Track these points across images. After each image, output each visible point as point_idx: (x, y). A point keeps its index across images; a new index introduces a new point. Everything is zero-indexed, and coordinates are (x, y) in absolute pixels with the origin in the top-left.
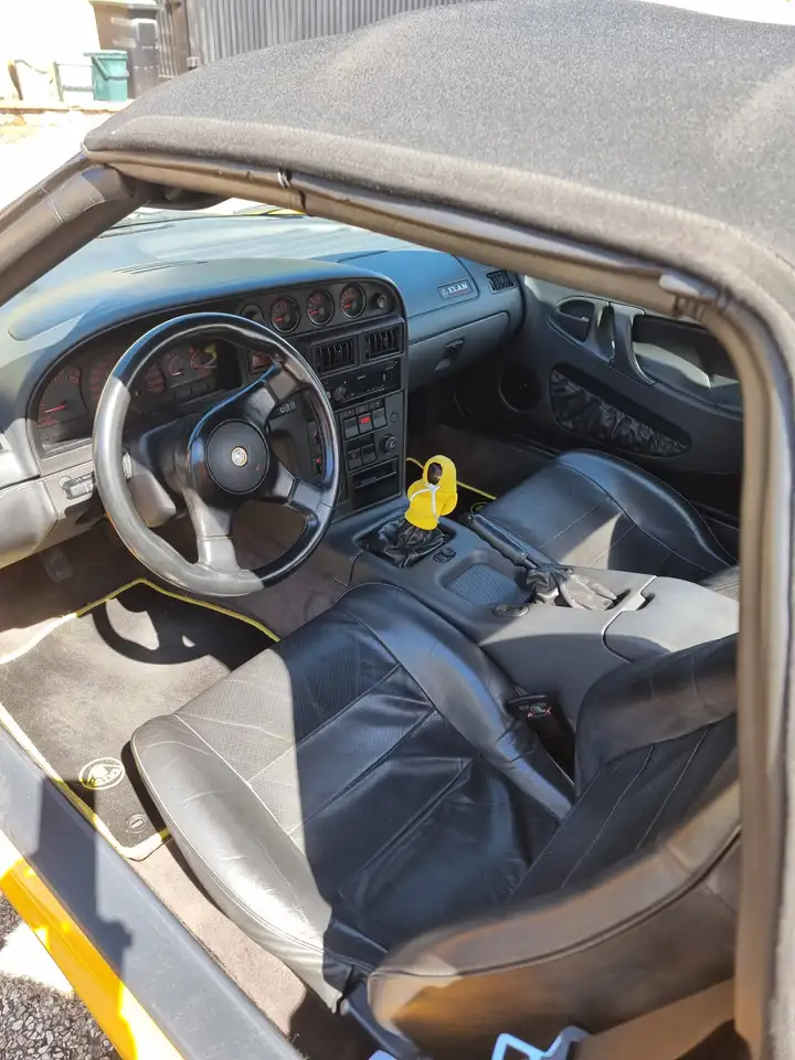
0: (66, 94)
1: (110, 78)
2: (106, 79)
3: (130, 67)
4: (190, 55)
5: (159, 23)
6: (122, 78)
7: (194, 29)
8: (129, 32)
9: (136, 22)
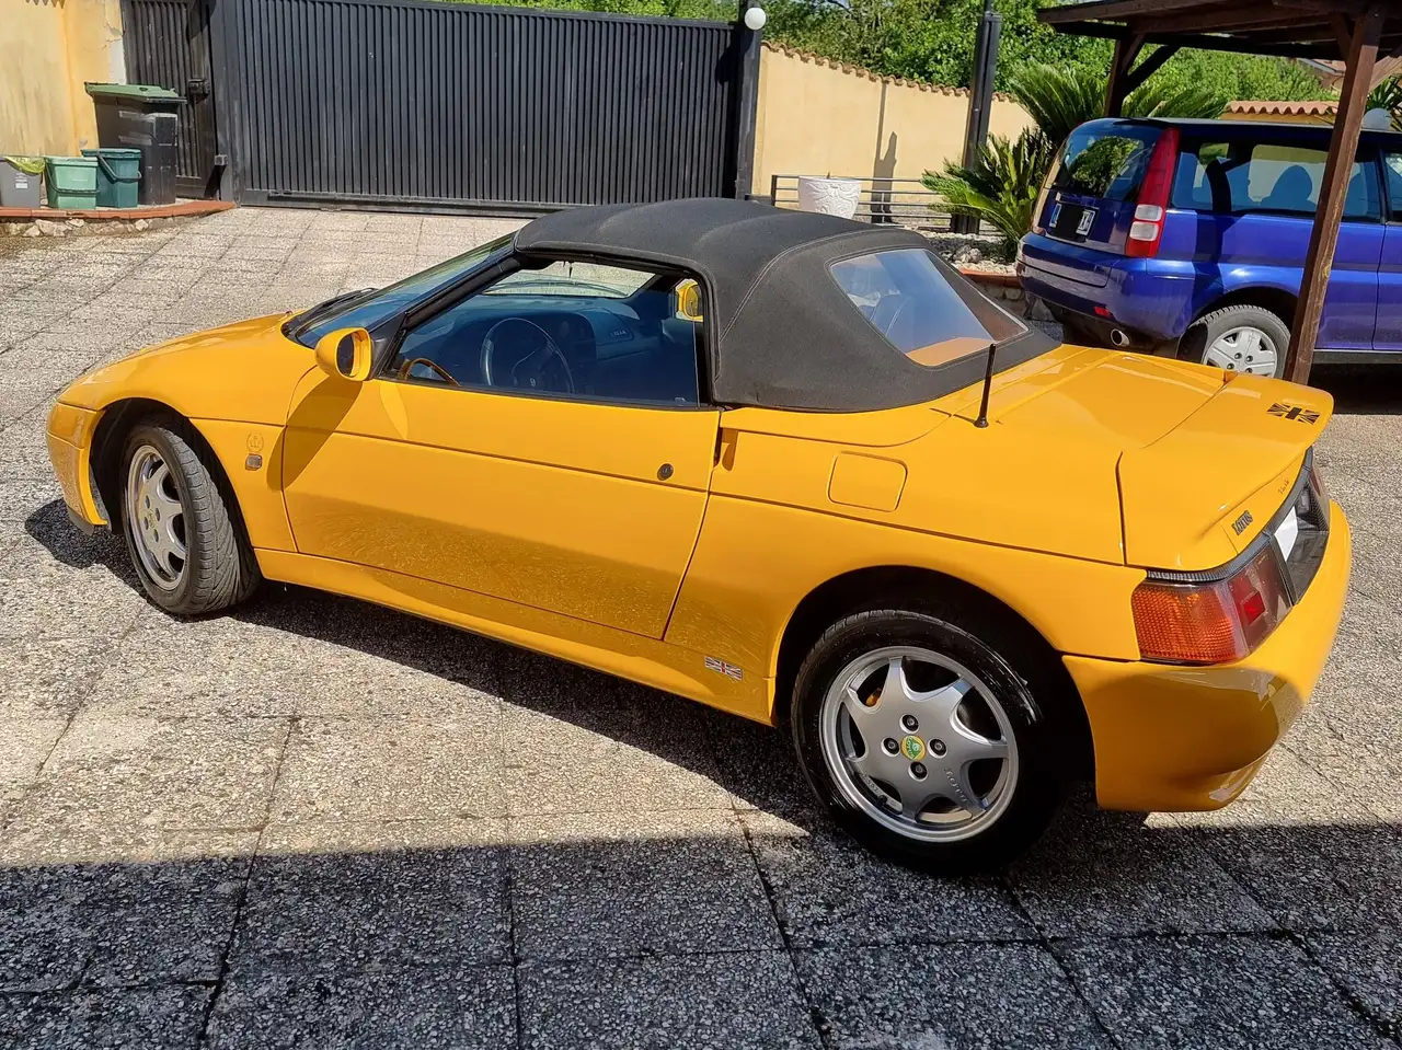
0: (61, 200)
1: (118, 180)
2: (111, 180)
3: (142, 168)
4: (217, 154)
5: (181, 118)
6: (132, 181)
7: (223, 123)
8: (143, 128)
9: (152, 117)
